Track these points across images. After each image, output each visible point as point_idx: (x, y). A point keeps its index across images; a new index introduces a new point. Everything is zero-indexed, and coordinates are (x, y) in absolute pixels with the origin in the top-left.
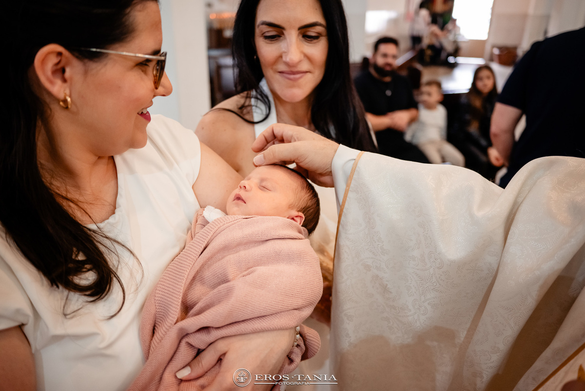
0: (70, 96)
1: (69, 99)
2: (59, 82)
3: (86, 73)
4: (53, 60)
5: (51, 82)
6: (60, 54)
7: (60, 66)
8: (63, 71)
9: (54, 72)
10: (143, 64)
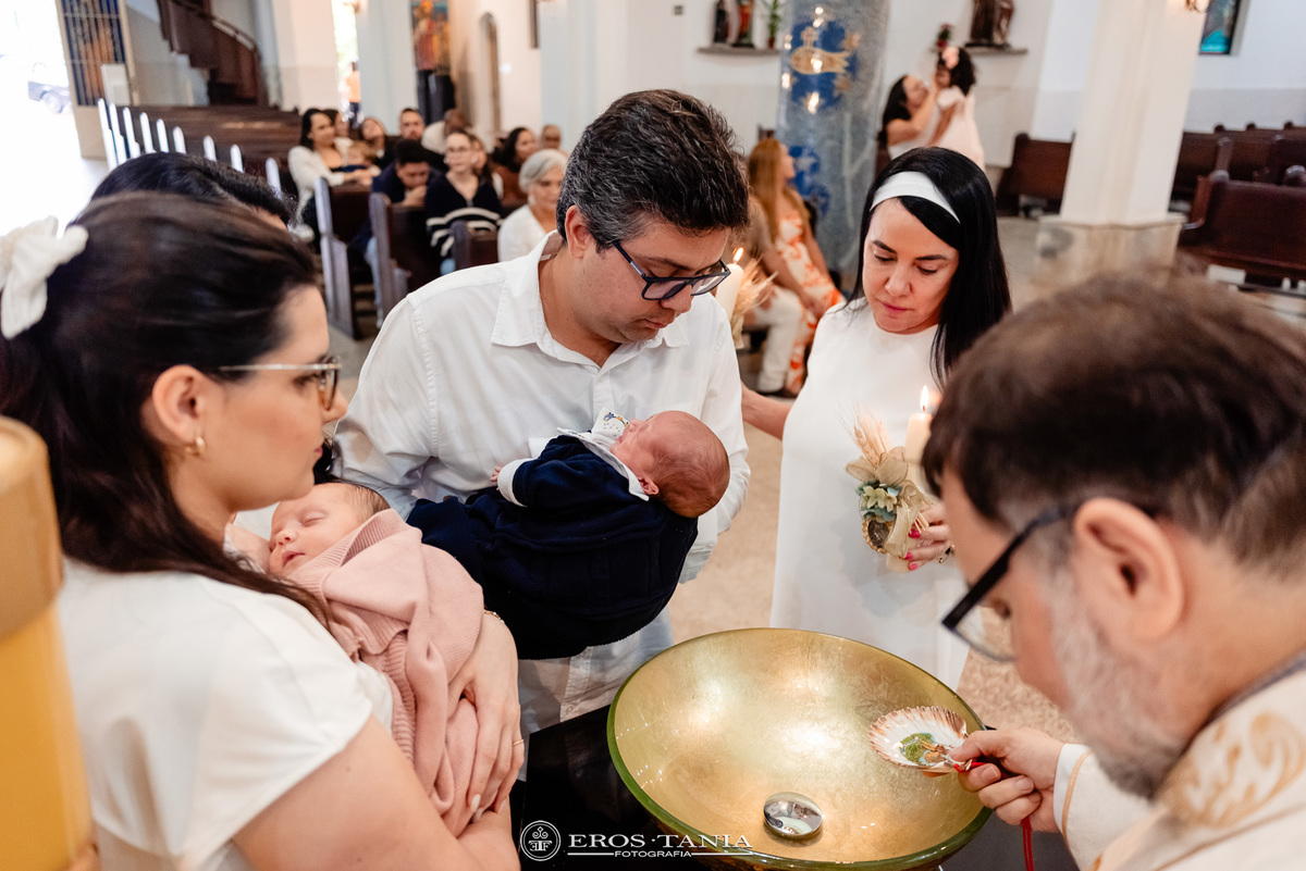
0: (203, 437)
1: (200, 442)
2: (186, 419)
3: (227, 401)
4: (181, 388)
5: (176, 420)
6: (190, 380)
7: (189, 397)
8: (192, 403)
9: (181, 404)
10: (301, 381)
